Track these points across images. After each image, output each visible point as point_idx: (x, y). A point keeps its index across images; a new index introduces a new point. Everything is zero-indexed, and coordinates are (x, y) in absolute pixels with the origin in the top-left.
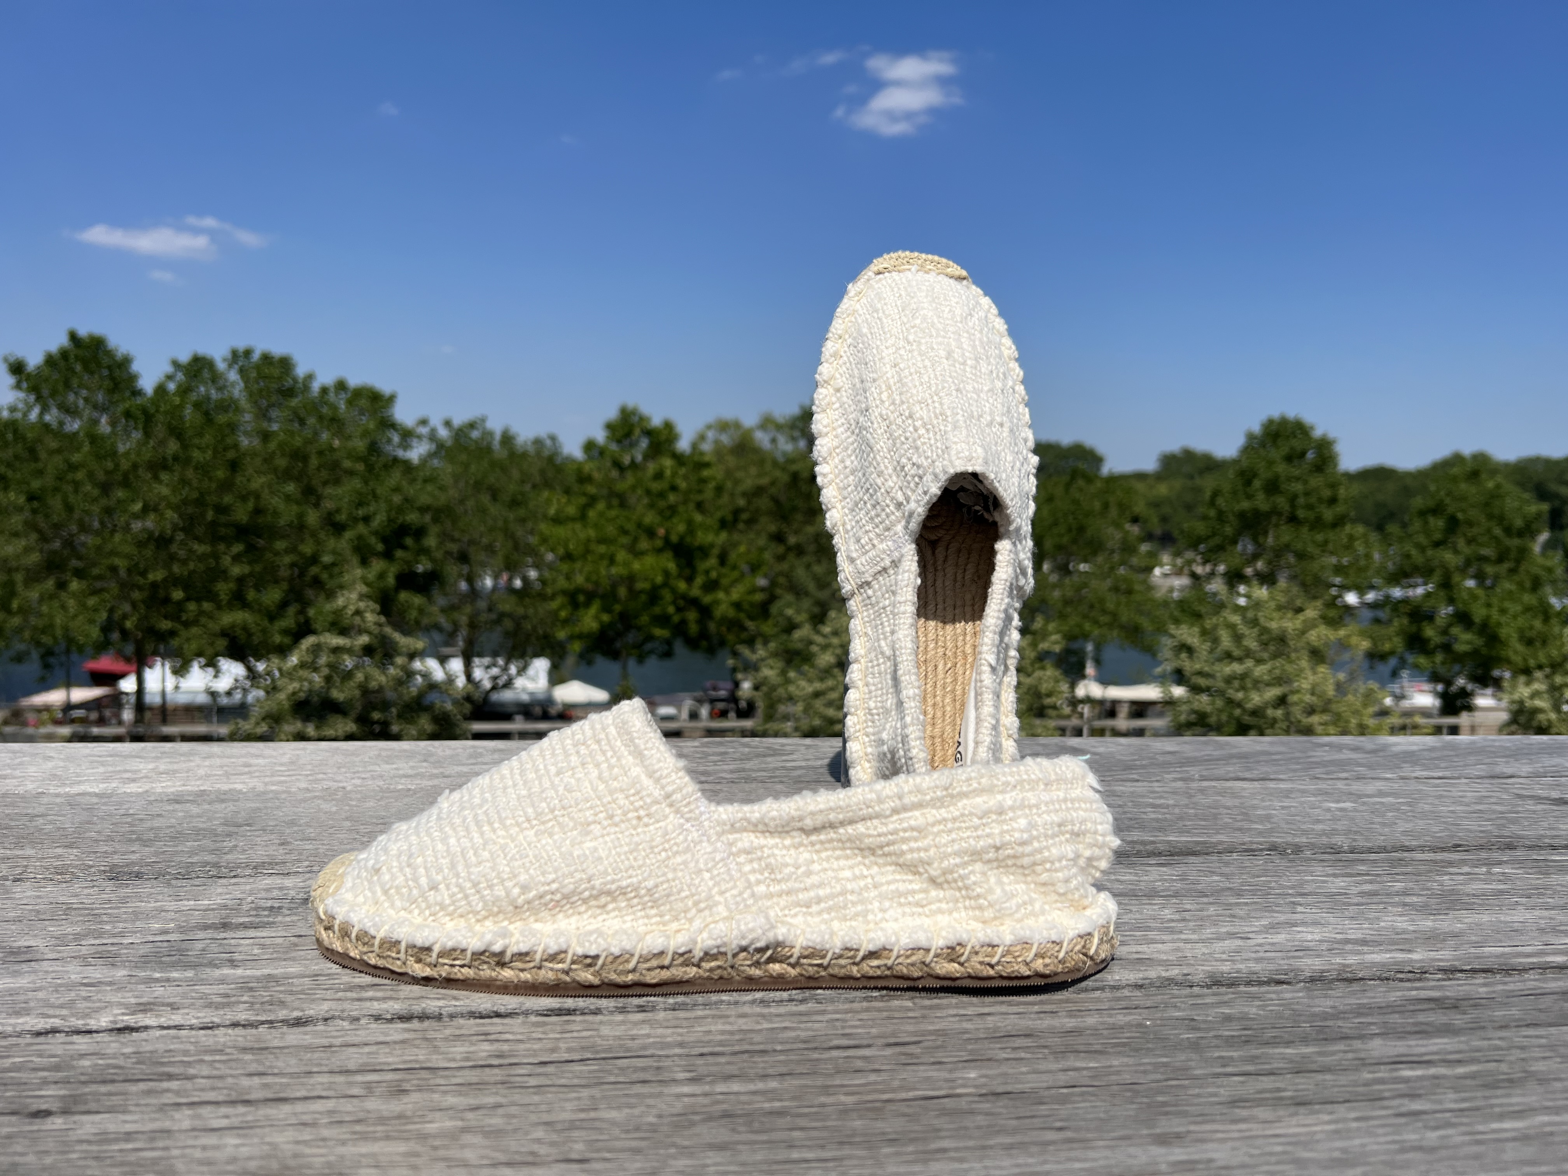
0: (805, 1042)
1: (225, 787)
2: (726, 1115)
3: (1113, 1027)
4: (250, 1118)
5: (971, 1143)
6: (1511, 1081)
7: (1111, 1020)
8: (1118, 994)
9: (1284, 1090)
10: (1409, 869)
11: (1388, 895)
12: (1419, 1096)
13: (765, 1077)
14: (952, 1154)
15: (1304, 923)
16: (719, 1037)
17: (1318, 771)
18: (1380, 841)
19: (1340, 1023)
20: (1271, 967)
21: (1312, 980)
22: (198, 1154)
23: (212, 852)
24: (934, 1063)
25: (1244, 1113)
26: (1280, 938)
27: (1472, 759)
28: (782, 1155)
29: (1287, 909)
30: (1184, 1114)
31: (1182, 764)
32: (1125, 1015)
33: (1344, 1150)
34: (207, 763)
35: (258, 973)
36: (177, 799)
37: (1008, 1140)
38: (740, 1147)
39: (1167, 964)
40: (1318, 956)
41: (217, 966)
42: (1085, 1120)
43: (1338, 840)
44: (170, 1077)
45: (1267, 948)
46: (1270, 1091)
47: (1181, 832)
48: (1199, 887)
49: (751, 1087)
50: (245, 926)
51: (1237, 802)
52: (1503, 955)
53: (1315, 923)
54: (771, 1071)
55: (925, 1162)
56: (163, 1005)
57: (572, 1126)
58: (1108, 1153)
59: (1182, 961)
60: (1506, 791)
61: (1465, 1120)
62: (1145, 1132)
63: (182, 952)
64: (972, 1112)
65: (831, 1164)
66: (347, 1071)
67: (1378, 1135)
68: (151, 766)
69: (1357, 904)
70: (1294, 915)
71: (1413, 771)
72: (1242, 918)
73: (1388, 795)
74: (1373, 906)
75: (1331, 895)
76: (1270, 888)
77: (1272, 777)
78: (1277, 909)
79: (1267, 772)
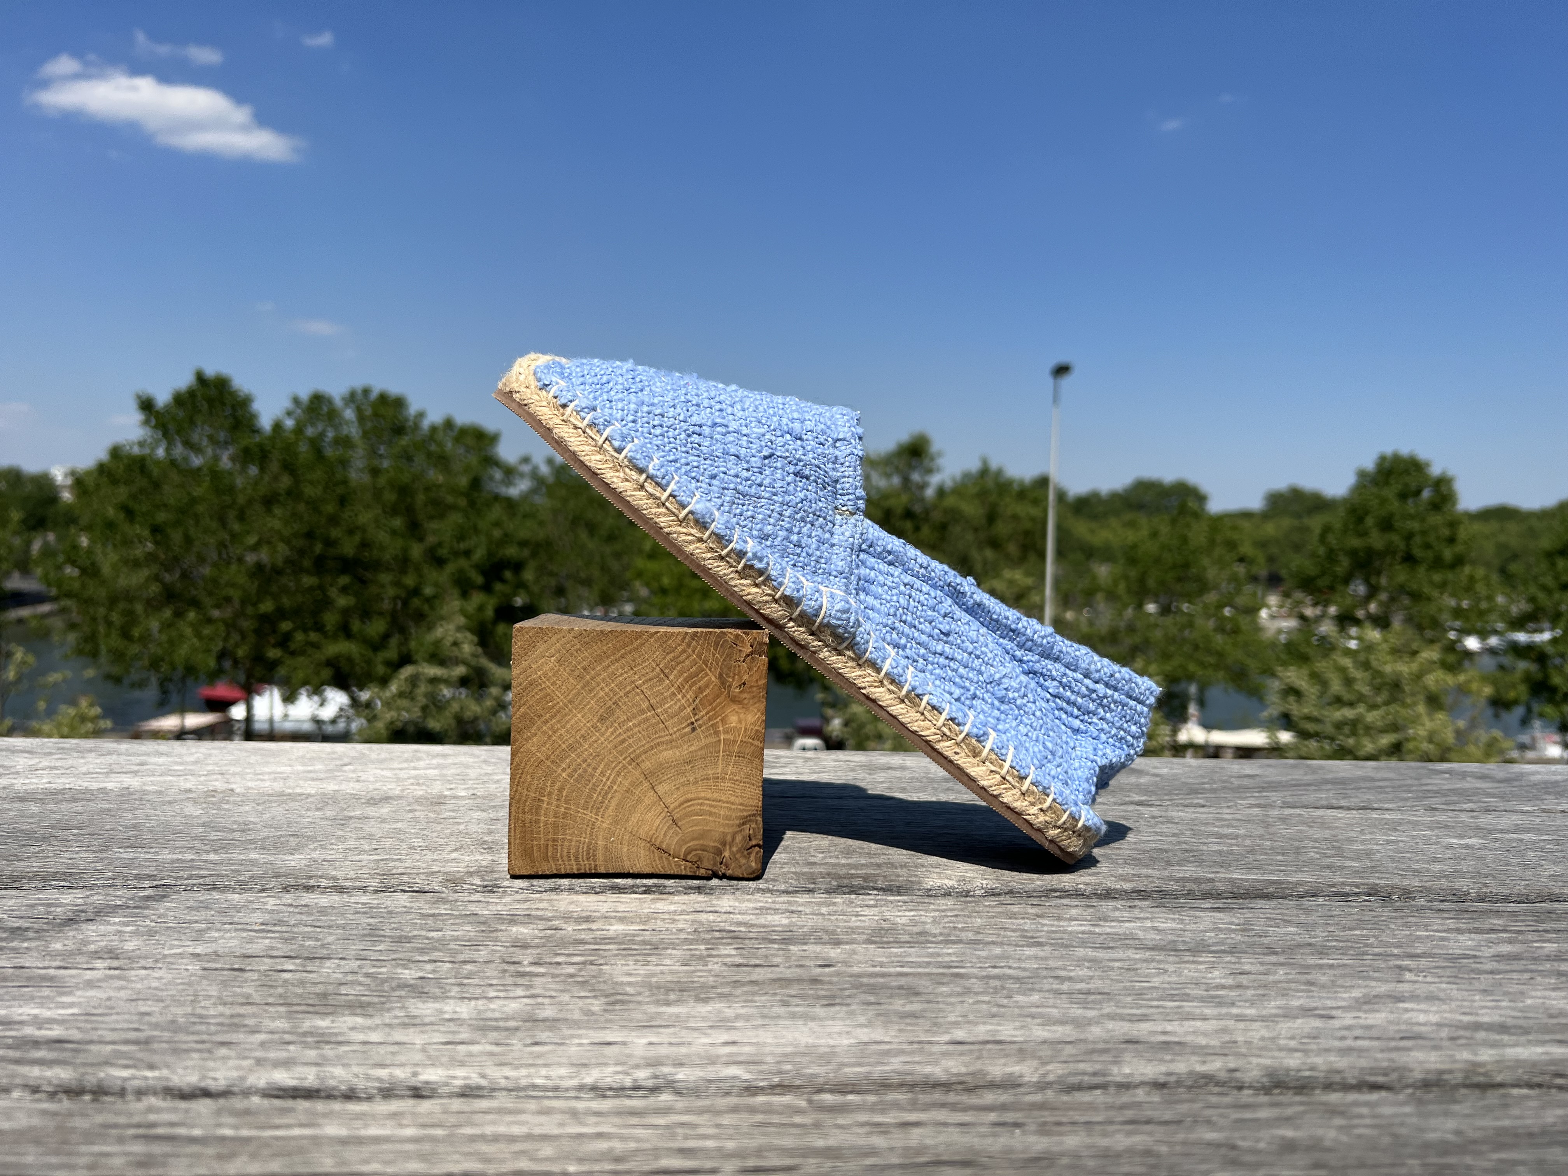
0: (616, 1160)
3: (1107, 1155)
7: (1104, 1142)
8: (1125, 1098)
11: (1535, 960)
15: (1414, 998)
16: (491, 1147)
17: (1434, 801)
18: (1520, 887)
20: (1363, 1063)
21: (1426, 1085)
26: (1379, 1018)
29: (1389, 976)
31: (1262, 789)
32: (1129, 1134)
36: (26, 797)
39: (1204, 1052)
40: (1435, 1048)
45: (1358, 1032)
47: (1250, 869)
48: (1266, 940)
51: (1327, 833)
53: (1431, 998)
59: (1228, 1049)
68: (33, 762)
69: (1492, 972)
70: (1400, 985)
71: (1558, 804)
72: (1323, 986)
73: (1528, 830)
74: (1515, 976)
75: (1453, 958)
76: (1366, 945)
77: (1375, 806)
78: (1376, 975)
79: (1369, 800)
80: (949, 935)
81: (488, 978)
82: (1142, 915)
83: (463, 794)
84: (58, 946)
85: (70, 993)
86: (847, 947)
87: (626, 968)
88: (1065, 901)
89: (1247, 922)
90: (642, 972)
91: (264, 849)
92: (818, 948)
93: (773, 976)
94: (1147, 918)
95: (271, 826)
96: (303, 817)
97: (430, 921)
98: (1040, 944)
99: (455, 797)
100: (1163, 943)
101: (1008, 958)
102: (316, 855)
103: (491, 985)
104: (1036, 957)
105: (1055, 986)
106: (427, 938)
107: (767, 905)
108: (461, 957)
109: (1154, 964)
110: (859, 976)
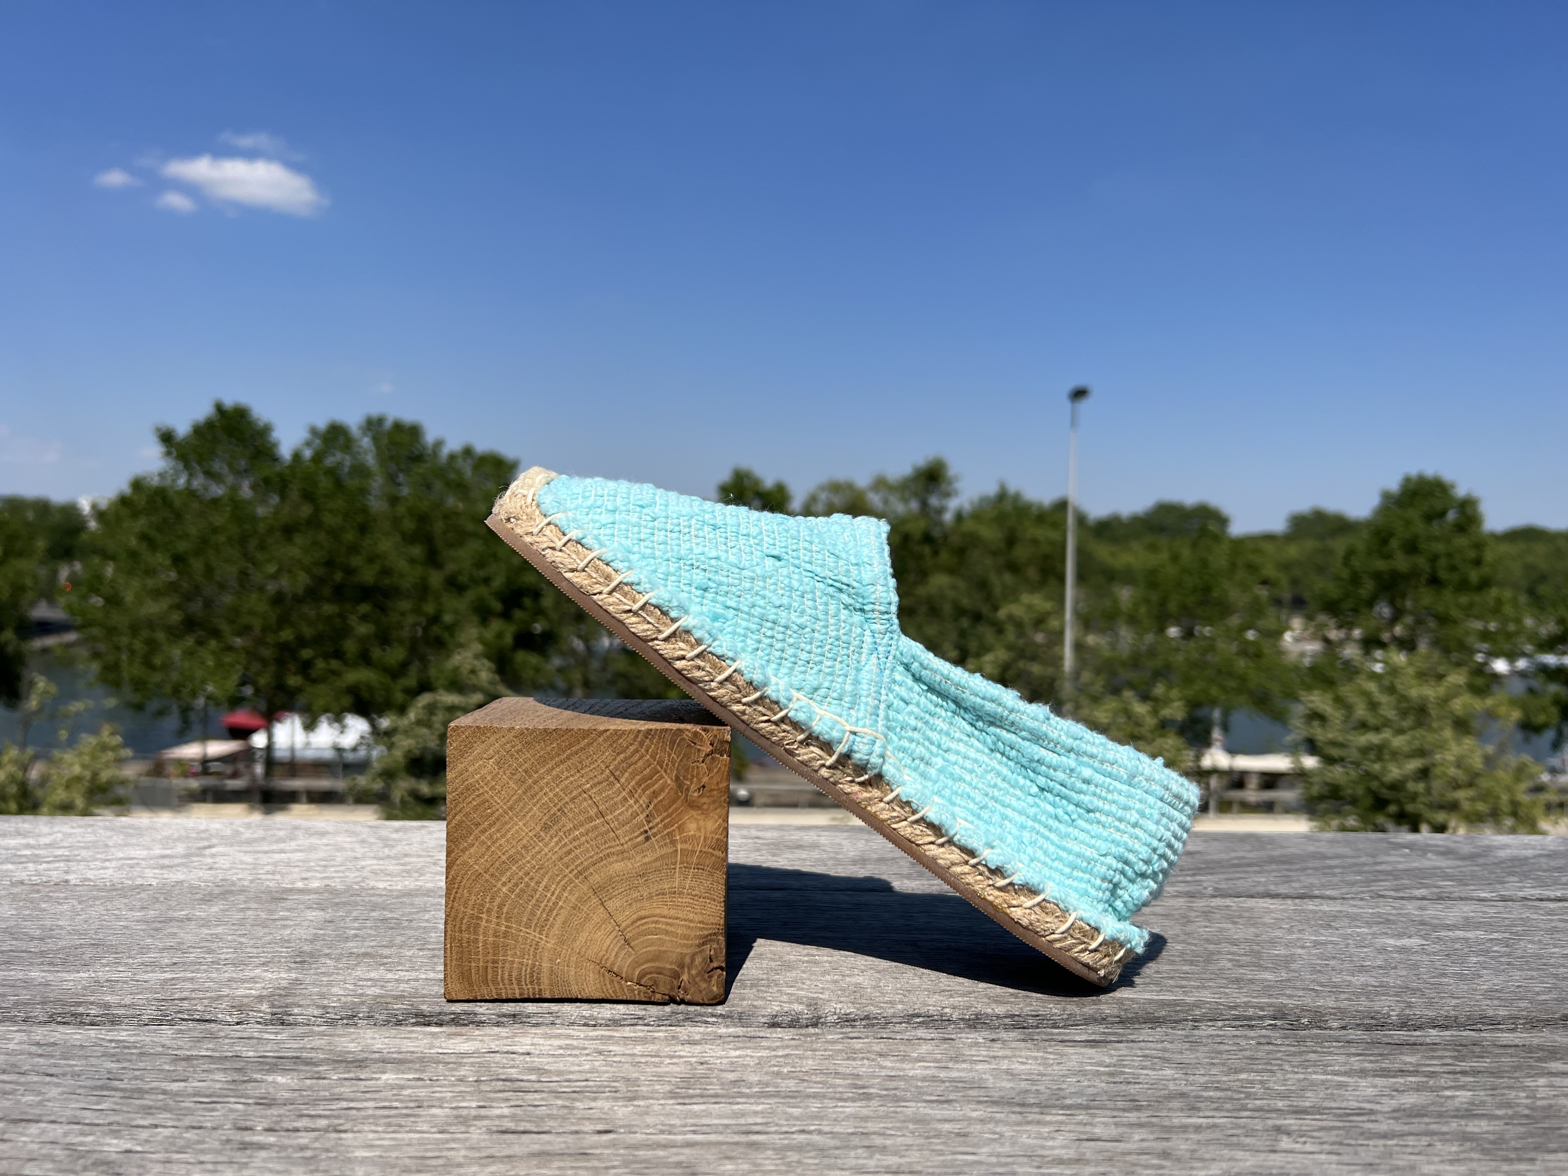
10: (1485, 1063)
17: (1382, 886)
18: (1448, 1007)
31: (1197, 871)
43: (1385, 1004)
48: (1133, 1089)
51: (1250, 933)
69: (1385, 1136)
70: (1273, 1156)
71: (1520, 889)
72: (1179, 1160)
73: (1477, 926)
74: (1411, 1141)
75: (1346, 1114)
76: (1248, 1096)
77: (1317, 892)
78: (1248, 1140)
79: (1312, 885)
80: (767, 1085)
81: (203, 1152)
82: (1000, 1054)
83: (315, 884)
86: (641, 1103)
87: (371, 1136)
88: (921, 1033)
90: (386, 1143)
91: (51, 964)
92: (607, 1105)
93: (536, 1148)
94: (1006, 1057)
95: (76, 932)
96: (118, 918)
97: (181, 1066)
98: (868, 1097)
99: (301, 891)
100: (1013, 1094)
101: (821, 1118)
102: (103, 974)
103: (202, 1163)
104: (855, 1117)
105: (861, 1161)
106: (164, 1092)
107: (575, 1043)
108: (187, 1121)
109: (991, 1126)
110: (636, 1147)
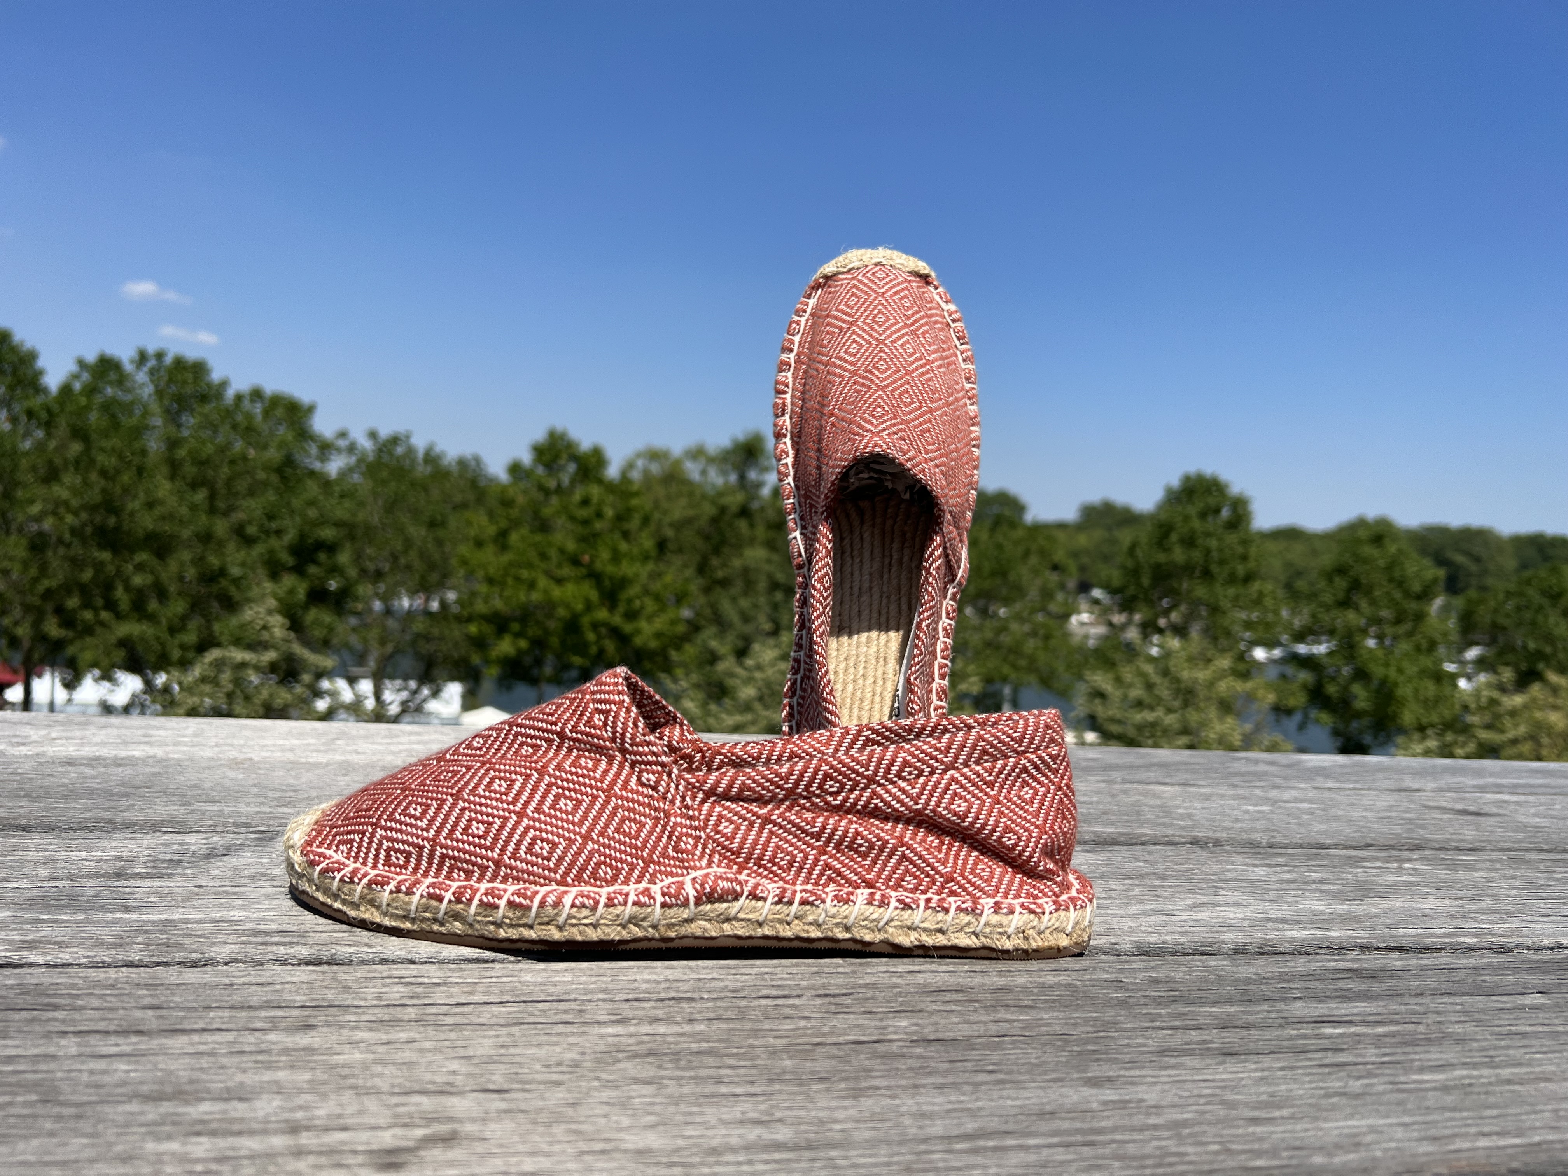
0: (733, 991)
1: (123, 754)
2: (651, 1053)
3: (1043, 986)
4: (142, 1047)
5: (903, 1082)
6: (1428, 1039)
9: (1211, 1042)
10: (1326, 862)
11: (1305, 883)
12: (1342, 1050)
13: (691, 1021)
14: (884, 1091)
15: (1227, 904)
16: (644, 986)
17: (1236, 780)
18: (1297, 839)
19: (1263, 987)
21: (1236, 953)
22: (85, 1077)
23: (108, 809)
24: (864, 1013)
25: (1172, 1061)
26: (1204, 915)
27: (1380, 775)
28: (709, 1089)
29: (1209, 892)
30: (1115, 1061)
33: (1272, 1095)
34: (104, 732)
35: (155, 918)
36: (71, 762)
37: (940, 1080)
38: (666, 1082)
40: (1241, 931)
41: (109, 911)
42: (1017, 1064)
43: (1257, 836)
44: (56, 1007)
45: (1192, 923)
46: (1198, 1043)
47: (1105, 825)
48: (1124, 871)
49: (677, 1029)
50: (142, 877)
51: (1158, 801)
52: (1417, 935)
53: (1237, 904)
54: (699, 1016)
55: (856, 1097)
56: (50, 943)
57: (491, 1060)
58: (1040, 1092)
59: (1109, 932)
60: (1412, 801)
61: (1387, 1072)
62: (1076, 1076)
63: (72, 897)
64: (903, 1056)
65: (761, 1099)
66: (250, 1007)
67: (1303, 1083)
68: (43, 732)
69: (1276, 890)
70: (1217, 897)
72: (1166, 898)
73: (1303, 801)
74: (1292, 892)
75: (1251, 882)
76: (1192, 874)
77: (1192, 783)
78: (1200, 891)
84: (216, 872)
85: (259, 903)
89: (1109, 859)
